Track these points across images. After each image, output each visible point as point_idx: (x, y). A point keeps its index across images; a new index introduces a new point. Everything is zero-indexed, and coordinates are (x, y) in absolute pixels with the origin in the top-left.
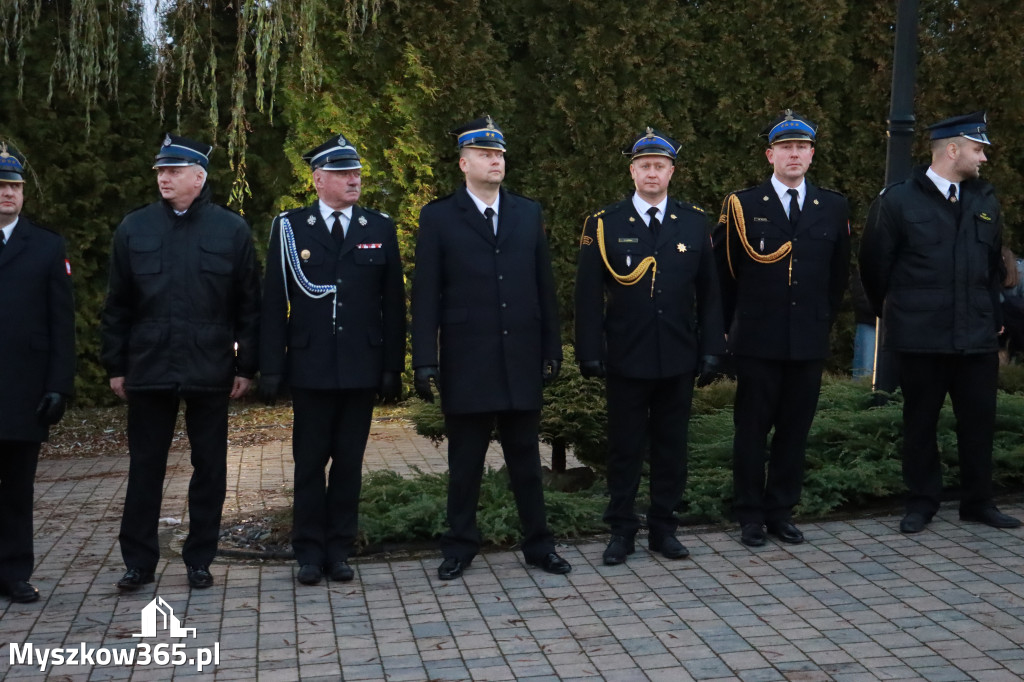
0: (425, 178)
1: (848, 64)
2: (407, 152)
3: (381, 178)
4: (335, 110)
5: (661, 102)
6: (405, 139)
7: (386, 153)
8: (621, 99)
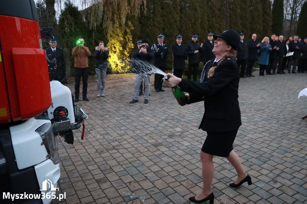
0: (131, 41)
1: (180, 26)
2: (129, 37)
3: (124, 41)
4: (119, 31)
5: (159, 30)
6: (128, 35)
7: (126, 37)
8: (155, 29)
